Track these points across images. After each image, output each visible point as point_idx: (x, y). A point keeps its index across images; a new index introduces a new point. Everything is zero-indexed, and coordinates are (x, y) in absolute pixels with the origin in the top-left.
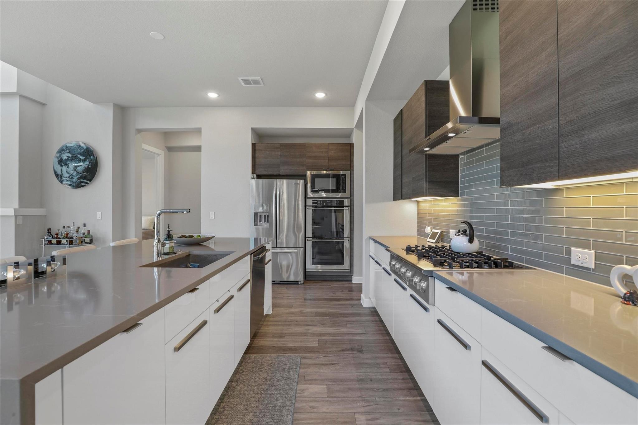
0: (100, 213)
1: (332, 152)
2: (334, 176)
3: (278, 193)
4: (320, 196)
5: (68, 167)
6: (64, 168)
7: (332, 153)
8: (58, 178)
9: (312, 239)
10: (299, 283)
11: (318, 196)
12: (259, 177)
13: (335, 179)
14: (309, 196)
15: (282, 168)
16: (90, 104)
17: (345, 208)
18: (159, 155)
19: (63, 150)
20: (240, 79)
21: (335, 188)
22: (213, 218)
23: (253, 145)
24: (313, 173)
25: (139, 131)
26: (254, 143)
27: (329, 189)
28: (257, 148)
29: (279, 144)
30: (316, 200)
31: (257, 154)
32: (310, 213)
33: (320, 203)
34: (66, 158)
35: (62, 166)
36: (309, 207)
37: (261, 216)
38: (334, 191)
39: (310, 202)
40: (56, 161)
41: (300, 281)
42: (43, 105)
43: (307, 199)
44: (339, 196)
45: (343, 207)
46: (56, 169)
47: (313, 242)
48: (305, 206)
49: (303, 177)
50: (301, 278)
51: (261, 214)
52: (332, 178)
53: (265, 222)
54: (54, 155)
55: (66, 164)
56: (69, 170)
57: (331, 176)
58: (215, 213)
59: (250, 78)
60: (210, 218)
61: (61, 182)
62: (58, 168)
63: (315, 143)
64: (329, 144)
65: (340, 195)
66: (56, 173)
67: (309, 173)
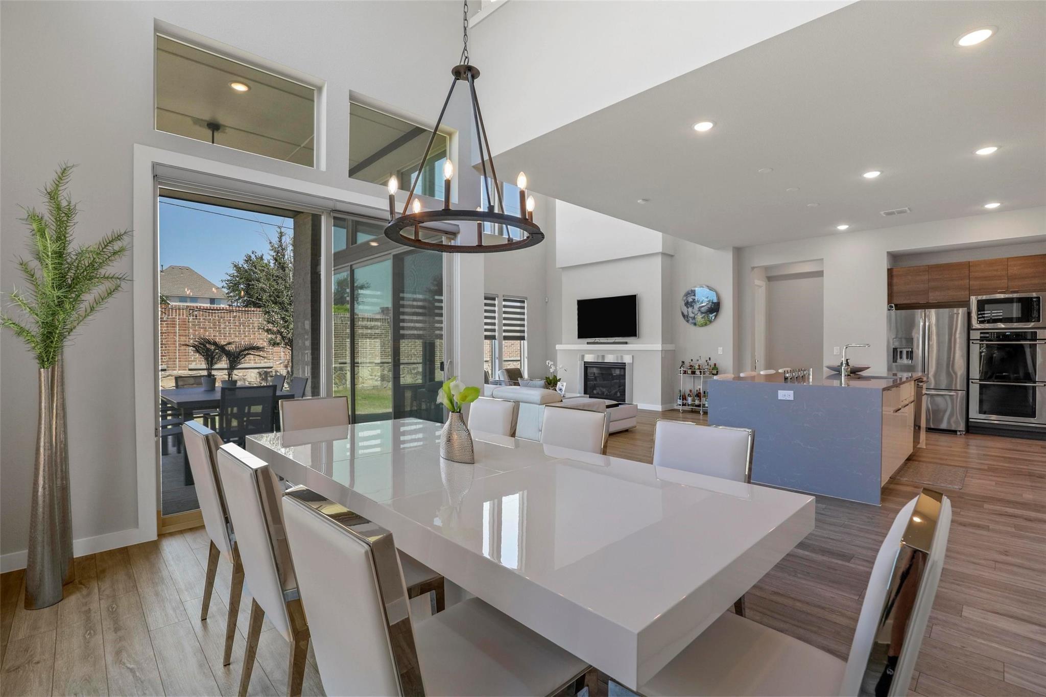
0: (722, 348)
1: (1015, 268)
2: (1020, 300)
3: (927, 324)
4: (993, 327)
5: (693, 308)
6: (690, 309)
7: (1014, 270)
8: (685, 318)
9: (980, 381)
10: (958, 433)
11: (990, 327)
12: (898, 307)
13: (1020, 304)
14: (974, 328)
15: (930, 294)
16: (712, 250)
17: (1038, 342)
18: (760, 287)
19: (689, 294)
20: (882, 213)
21: (1020, 316)
22: (839, 354)
23: (890, 272)
24: (980, 298)
25: (753, 268)
26: (891, 269)
27: (1012, 318)
28: (894, 273)
29: (926, 266)
30: (988, 333)
31: (895, 280)
32: (975, 349)
33: (994, 336)
34: (692, 300)
35: (688, 308)
36: (974, 342)
37: (901, 352)
38: (1019, 320)
39: (975, 335)
40: (683, 303)
41: (959, 431)
42: (672, 256)
43: (971, 331)
44: (1030, 326)
45: (1036, 340)
46: (684, 312)
47: (980, 384)
48: (969, 339)
49: (966, 304)
50: (962, 427)
51: (901, 350)
52: (1017, 302)
53: (907, 358)
54: (681, 298)
55: (692, 306)
56: (694, 310)
57: (1015, 300)
58: (840, 348)
59: (894, 210)
60: (835, 354)
61: (688, 321)
62: (685, 310)
63: (984, 260)
64: (1008, 259)
65: (1032, 325)
66: (683, 313)
67: (974, 300)
